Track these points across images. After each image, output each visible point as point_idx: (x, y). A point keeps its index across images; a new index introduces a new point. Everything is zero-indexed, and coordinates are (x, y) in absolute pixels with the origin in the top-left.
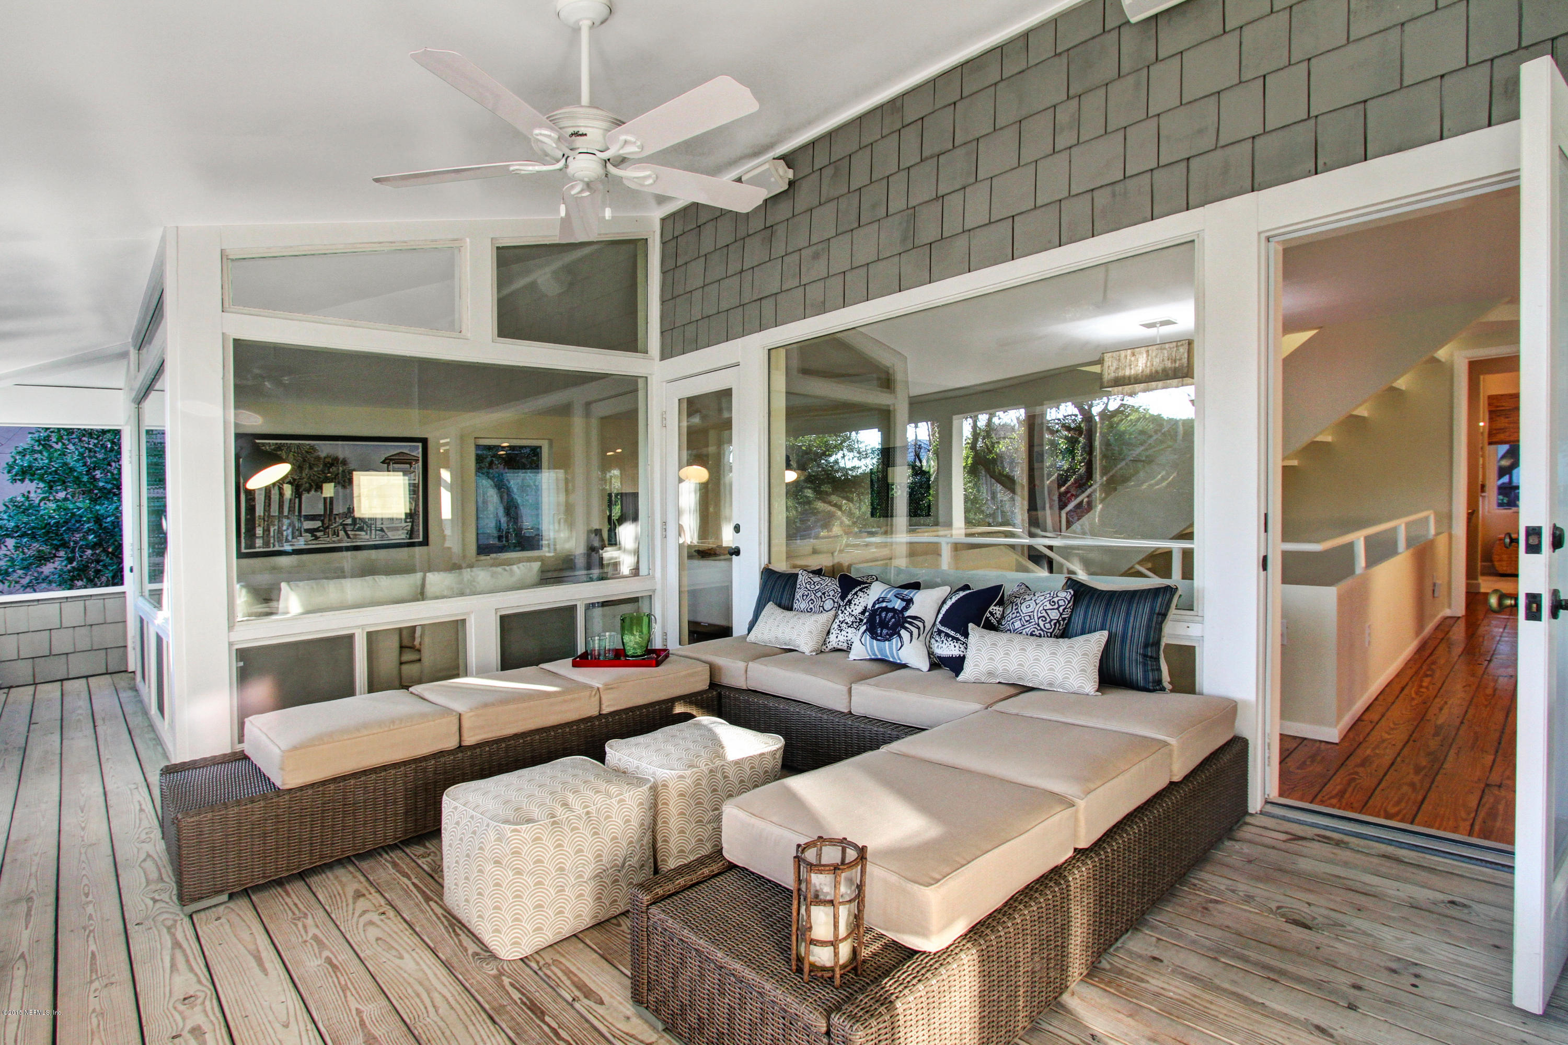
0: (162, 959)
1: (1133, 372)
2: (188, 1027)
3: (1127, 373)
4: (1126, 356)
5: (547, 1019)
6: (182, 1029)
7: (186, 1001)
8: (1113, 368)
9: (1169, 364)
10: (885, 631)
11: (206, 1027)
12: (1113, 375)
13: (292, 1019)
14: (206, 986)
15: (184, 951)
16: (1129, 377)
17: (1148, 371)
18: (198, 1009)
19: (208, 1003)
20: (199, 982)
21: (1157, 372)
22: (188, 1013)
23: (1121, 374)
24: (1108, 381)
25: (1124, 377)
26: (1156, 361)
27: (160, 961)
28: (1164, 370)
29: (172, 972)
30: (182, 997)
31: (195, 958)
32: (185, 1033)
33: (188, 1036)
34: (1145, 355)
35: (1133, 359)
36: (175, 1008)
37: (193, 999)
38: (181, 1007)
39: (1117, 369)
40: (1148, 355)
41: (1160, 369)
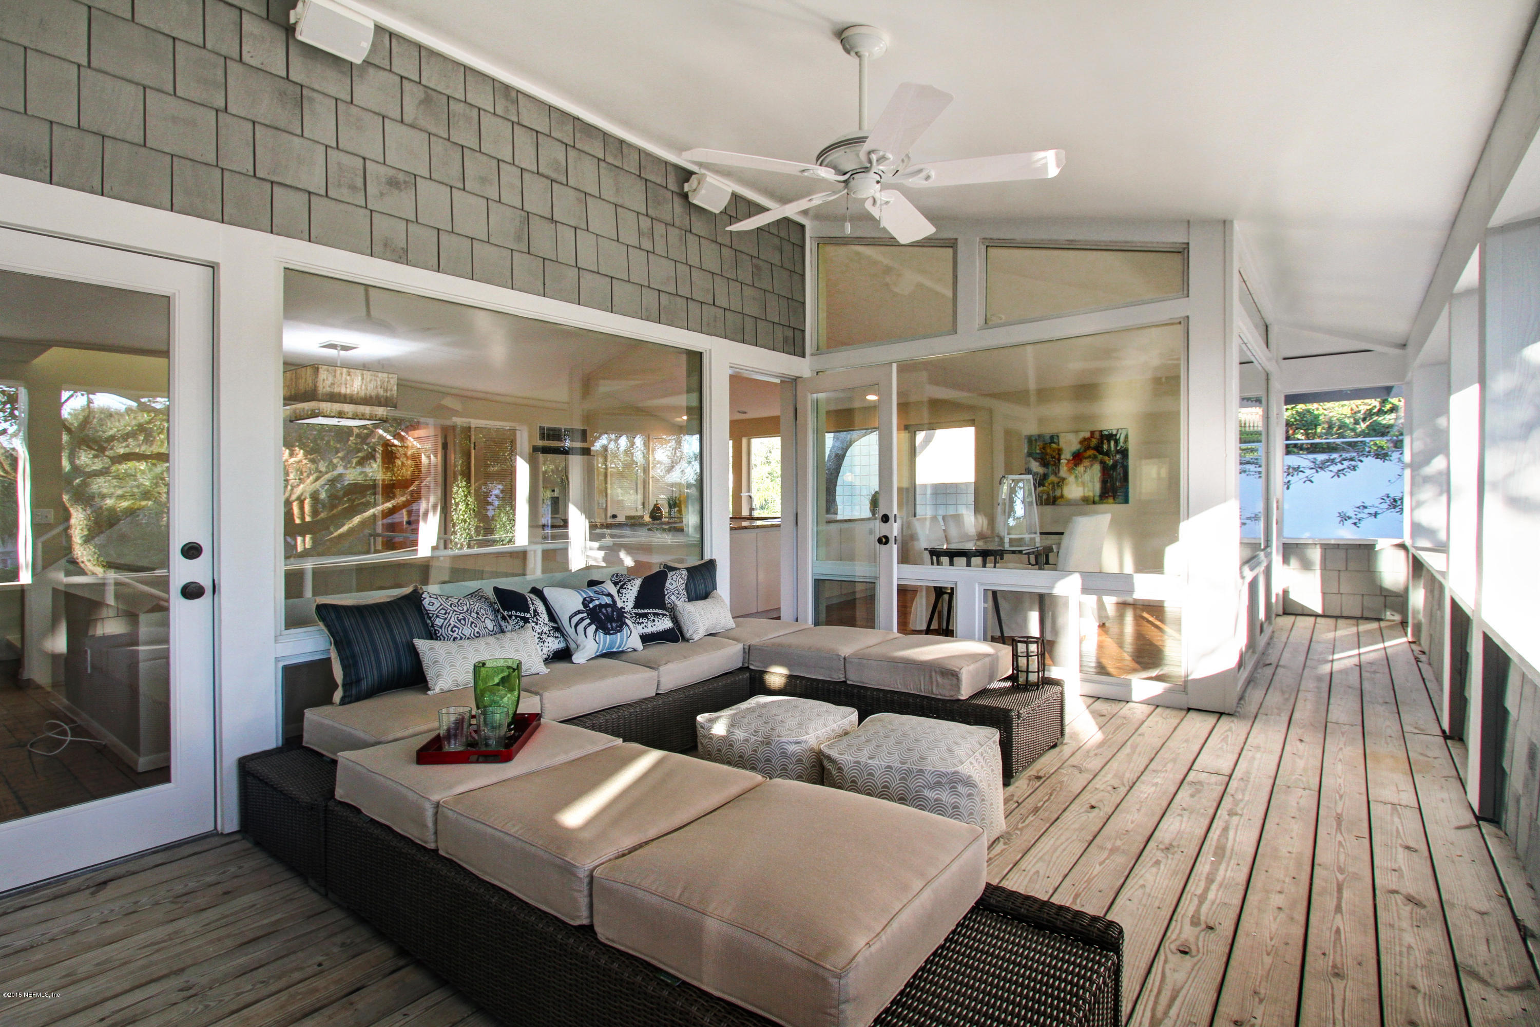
0: (1178, 1016)
1: (348, 391)
2: (1198, 929)
3: (343, 391)
4: (341, 374)
5: (1039, 805)
6: (1203, 930)
7: (1187, 950)
8: (328, 383)
9: (381, 392)
10: (614, 625)
11: (1187, 921)
12: (328, 389)
13: (1136, 887)
14: (1165, 953)
15: (1154, 1010)
16: (345, 395)
17: (362, 394)
18: (1184, 936)
19: (1174, 937)
20: (1166, 961)
21: (371, 397)
22: (1192, 940)
23: (336, 390)
24: (323, 395)
25: (339, 394)
26: (371, 386)
27: (1181, 1017)
28: (378, 397)
29: (1179, 992)
30: (1187, 957)
31: (1151, 991)
32: (1203, 926)
33: (1202, 922)
34: (360, 378)
35: (348, 378)
36: (1198, 951)
37: (1181, 949)
38: (1193, 948)
39: (333, 384)
40: (363, 379)
41: (373, 394)
